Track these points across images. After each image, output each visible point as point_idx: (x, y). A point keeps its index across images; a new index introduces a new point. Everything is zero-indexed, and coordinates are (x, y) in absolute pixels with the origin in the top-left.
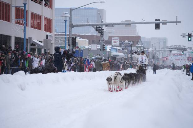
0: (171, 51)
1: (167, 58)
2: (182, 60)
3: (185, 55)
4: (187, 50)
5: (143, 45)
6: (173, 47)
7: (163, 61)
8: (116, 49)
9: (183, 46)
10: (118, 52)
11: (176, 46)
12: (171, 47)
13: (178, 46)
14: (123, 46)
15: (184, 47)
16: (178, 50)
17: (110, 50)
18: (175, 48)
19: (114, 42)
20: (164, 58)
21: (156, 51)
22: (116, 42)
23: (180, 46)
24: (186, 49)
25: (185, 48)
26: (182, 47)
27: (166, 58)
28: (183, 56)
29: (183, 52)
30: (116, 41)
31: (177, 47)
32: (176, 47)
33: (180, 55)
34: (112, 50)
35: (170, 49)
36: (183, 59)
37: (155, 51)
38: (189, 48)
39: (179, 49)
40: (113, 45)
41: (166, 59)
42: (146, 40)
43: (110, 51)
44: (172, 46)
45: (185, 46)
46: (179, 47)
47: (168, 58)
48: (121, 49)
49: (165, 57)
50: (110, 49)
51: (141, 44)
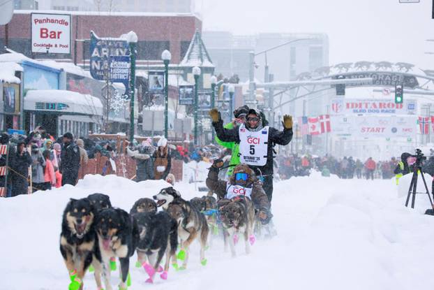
0: (340, 90)
1: (325, 120)
2: (394, 130)
3: (412, 107)
4: (421, 81)
5: (210, 60)
6: (352, 70)
7: (309, 139)
8: (58, 73)
9: (401, 65)
10: (68, 88)
11: (368, 64)
12: (344, 71)
13: (378, 65)
14: (97, 59)
15: (404, 71)
16: (374, 83)
17: (18, 74)
18: (364, 75)
19: (44, 34)
20: (310, 124)
21: (271, 89)
22: (55, 35)
23: (388, 64)
24: (413, 77)
25: (411, 72)
26: (396, 69)
27: (318, 125)
28: (402, 113)
29: (399, 93)
30: (51, 27)
31: (373, 69)
32: (364, 69)
33: (383, 107)
34: (29, 75)
35: (337, 77)
36: (400, 129)
37: (266, 88)
38: (426, 72)
39: (380, 79)
40: (35, 49)
41: (318, 129)
42: (235, 46)
43: (17, 80)
44: (347, 66)
45: (409, 66)
46: (381, 69)
47: (328, 123)
48: (87, 74)
49: (315, 120)
50: (20, 68)
51: (201, 57)
